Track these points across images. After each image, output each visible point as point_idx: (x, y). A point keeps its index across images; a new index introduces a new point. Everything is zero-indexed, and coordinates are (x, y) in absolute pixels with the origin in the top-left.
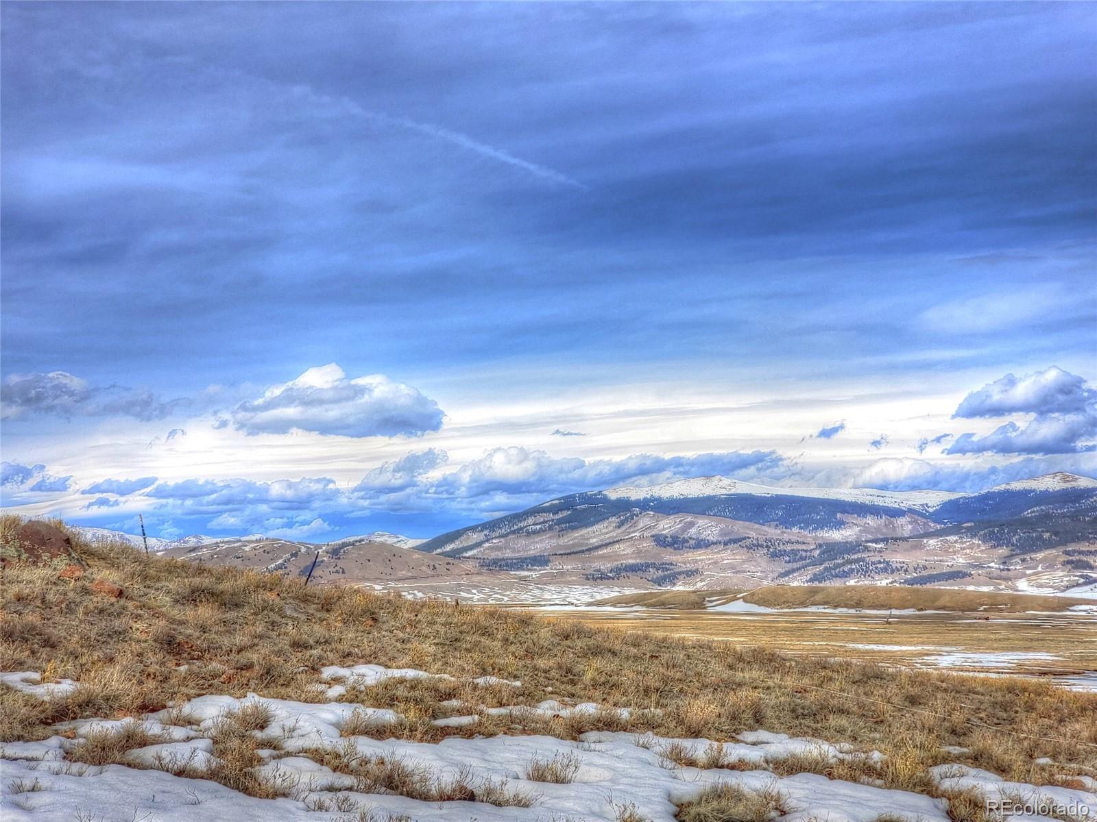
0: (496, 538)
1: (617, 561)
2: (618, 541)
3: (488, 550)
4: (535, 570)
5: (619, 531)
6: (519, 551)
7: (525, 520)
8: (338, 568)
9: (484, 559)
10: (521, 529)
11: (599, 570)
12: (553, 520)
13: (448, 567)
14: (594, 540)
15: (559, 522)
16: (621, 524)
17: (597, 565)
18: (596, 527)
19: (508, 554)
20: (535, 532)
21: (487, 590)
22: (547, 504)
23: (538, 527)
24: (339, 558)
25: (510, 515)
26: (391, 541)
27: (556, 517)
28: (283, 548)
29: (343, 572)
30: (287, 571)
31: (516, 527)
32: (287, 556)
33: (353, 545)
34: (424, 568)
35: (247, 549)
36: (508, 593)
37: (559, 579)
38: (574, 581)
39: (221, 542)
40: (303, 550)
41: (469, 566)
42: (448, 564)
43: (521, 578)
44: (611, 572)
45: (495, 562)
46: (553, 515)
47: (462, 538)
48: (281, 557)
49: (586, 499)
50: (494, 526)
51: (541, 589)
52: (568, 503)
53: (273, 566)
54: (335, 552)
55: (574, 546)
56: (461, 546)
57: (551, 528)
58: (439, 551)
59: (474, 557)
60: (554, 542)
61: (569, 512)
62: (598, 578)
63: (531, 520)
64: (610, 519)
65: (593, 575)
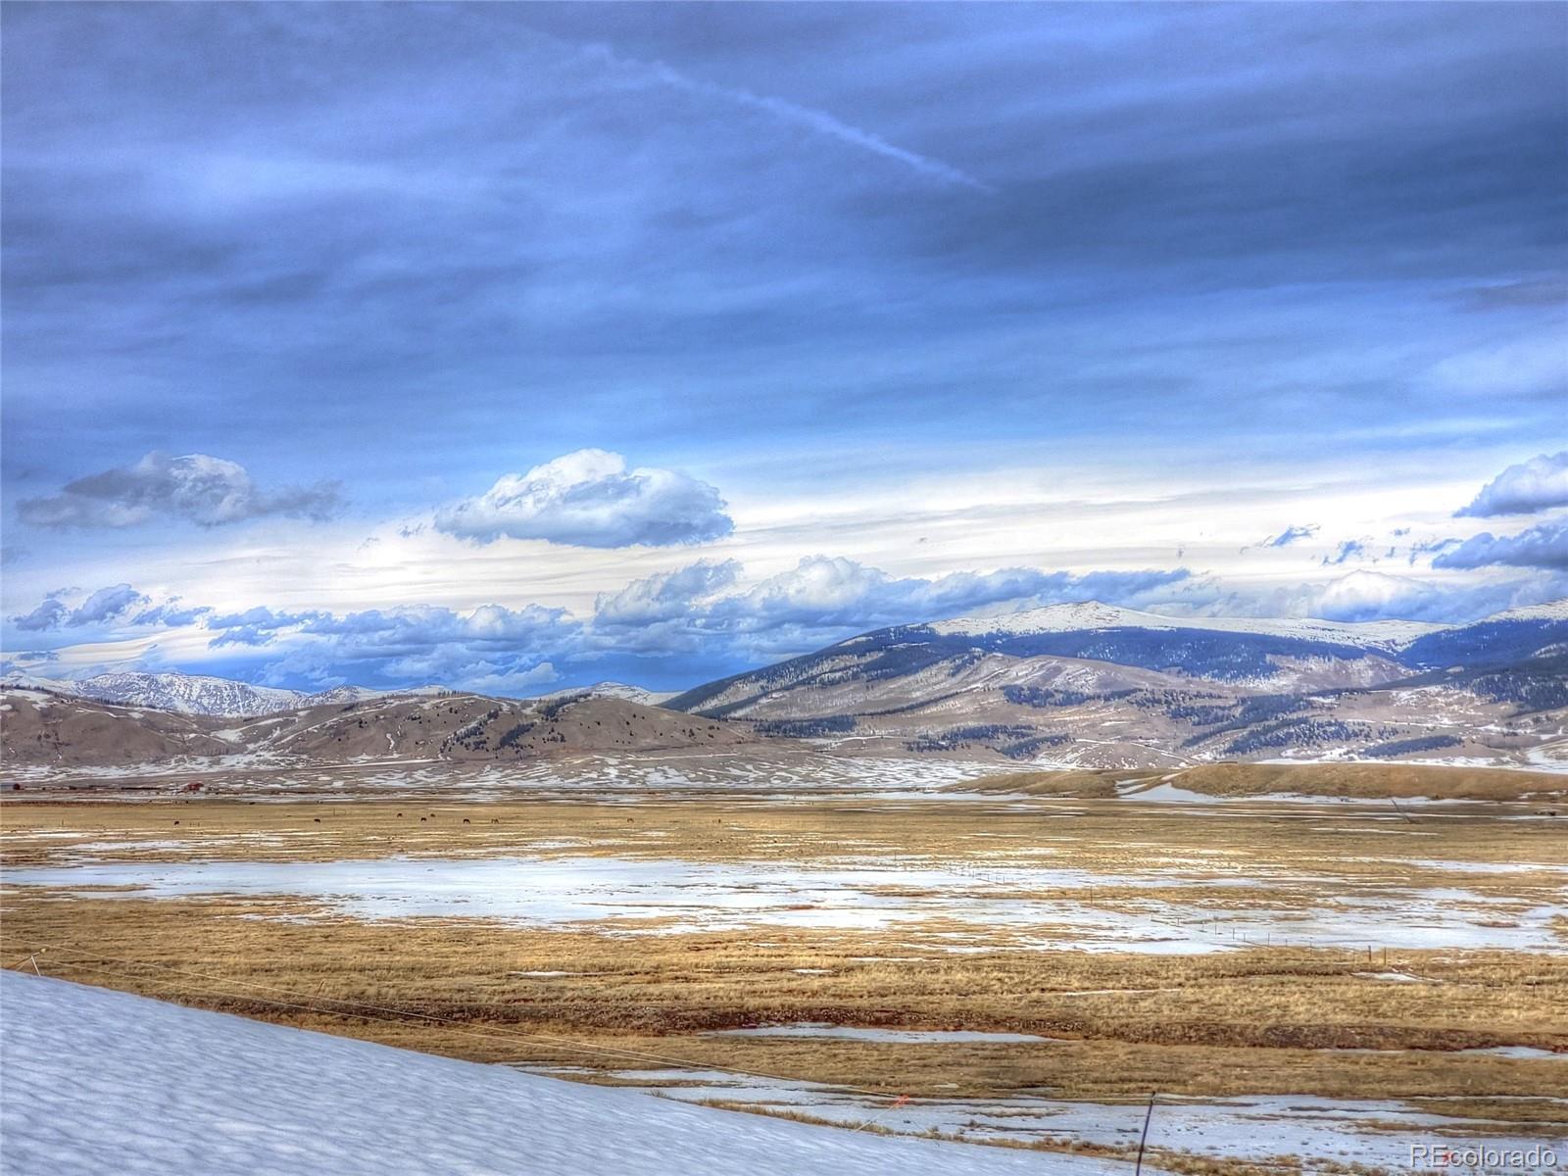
0: (777, 690)
1: (951, 723)
2: (952, 696)
3: (766, 709)
4: (834, 736)
5: (954, 680)
6: (810, 710)
7: (818, 665)
8: (555, 734)
9: (761, 721)
10: (813, 678)
11: (926, 737)
12: (858, 666)
13: (711, 732)
14: (918, 694)
15: (868, 667)
16: (957, 670)
17: (923, 729)
18: (921, 675)
19: (796, 714)
20: (833, 683)
21: (767, 765)
22: (849, 643)
23: (838, 675)
24: (556, 720)
25: (797, 659)
26: (624, 695)
27: (863, 660)
28: (477, 706)
29: (563, 740)
30: (483, 738)
31: (805, 676)
32: (483, 716)
33: (576, 701)
34: (677, 735)
35: (426, 706)
36: (798, 769)
37: (871, 749)
38: (891, 752)
39: (388, 698)
40: (505, 708)
41: (739, 731)
42: (711, 728)
43: (815, 748)
44: (943, 739)
45: (778, 725)
46: (858, 657)
47: (728, 691)
48: (475, 718)
49: (905, 635)
50: (775, 673)
51: (844, 763)
52: (879, 641)
53: (463, 730)
54: (551, 712)
55: (889, 701)
56: (726, 703)
57: (855, 676)
58: (696, 709)
59: (747, 719)
60: (860, 697)
61: (882, 654)
62: (925, 748)
63: (826, 666)
64: (941, 664)
65: (918, 743)
